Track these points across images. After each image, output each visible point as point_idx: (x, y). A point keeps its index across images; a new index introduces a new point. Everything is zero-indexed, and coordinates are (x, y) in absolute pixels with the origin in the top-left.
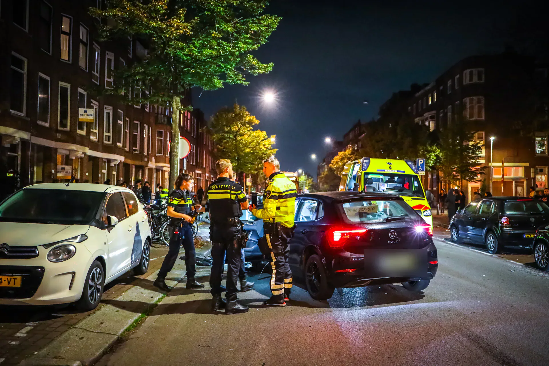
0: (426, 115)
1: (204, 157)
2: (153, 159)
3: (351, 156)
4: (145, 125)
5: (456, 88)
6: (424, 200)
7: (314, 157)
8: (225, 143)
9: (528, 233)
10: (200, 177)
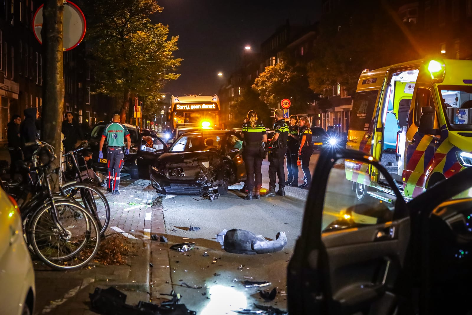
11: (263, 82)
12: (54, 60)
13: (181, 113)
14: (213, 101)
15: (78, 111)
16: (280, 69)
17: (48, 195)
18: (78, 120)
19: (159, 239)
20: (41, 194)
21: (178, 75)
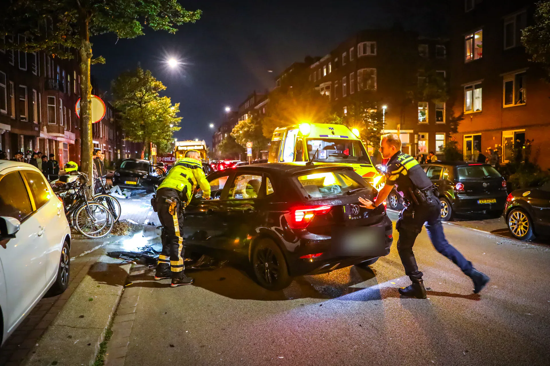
0: (322, 85)
1: (101, 126)
2: (45, 128)
3: (251, 125)
4: (34, 91)
5: (351, 60)
6: (371, 167)
7: (212, 126)
8: (129, 110)
9: (481, 199)
10: (98, 147)
11: (238, 131)
12: (86, 129)
13: (181, 152)
14: (201, 144)
15: (117, 151)
16: (248, 123)
17: (85, 201)
18: (117, 157)
19: (152, 224)
20: (81, 200)
21: (180, 128)
